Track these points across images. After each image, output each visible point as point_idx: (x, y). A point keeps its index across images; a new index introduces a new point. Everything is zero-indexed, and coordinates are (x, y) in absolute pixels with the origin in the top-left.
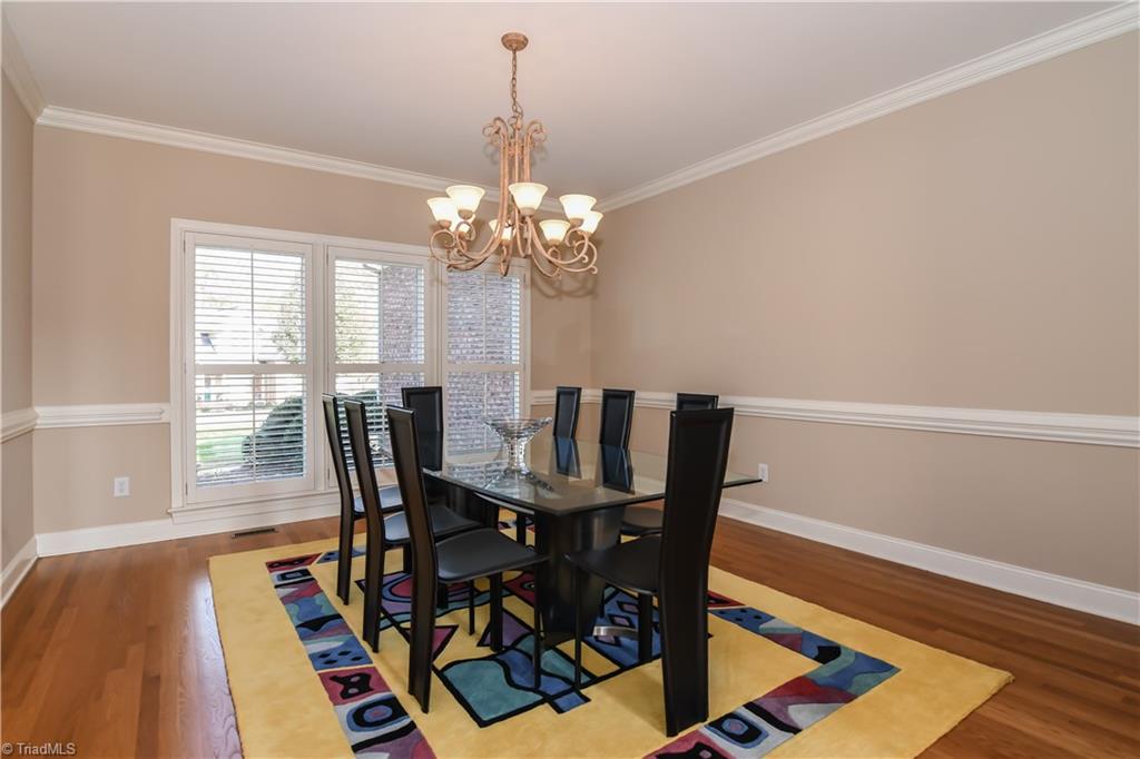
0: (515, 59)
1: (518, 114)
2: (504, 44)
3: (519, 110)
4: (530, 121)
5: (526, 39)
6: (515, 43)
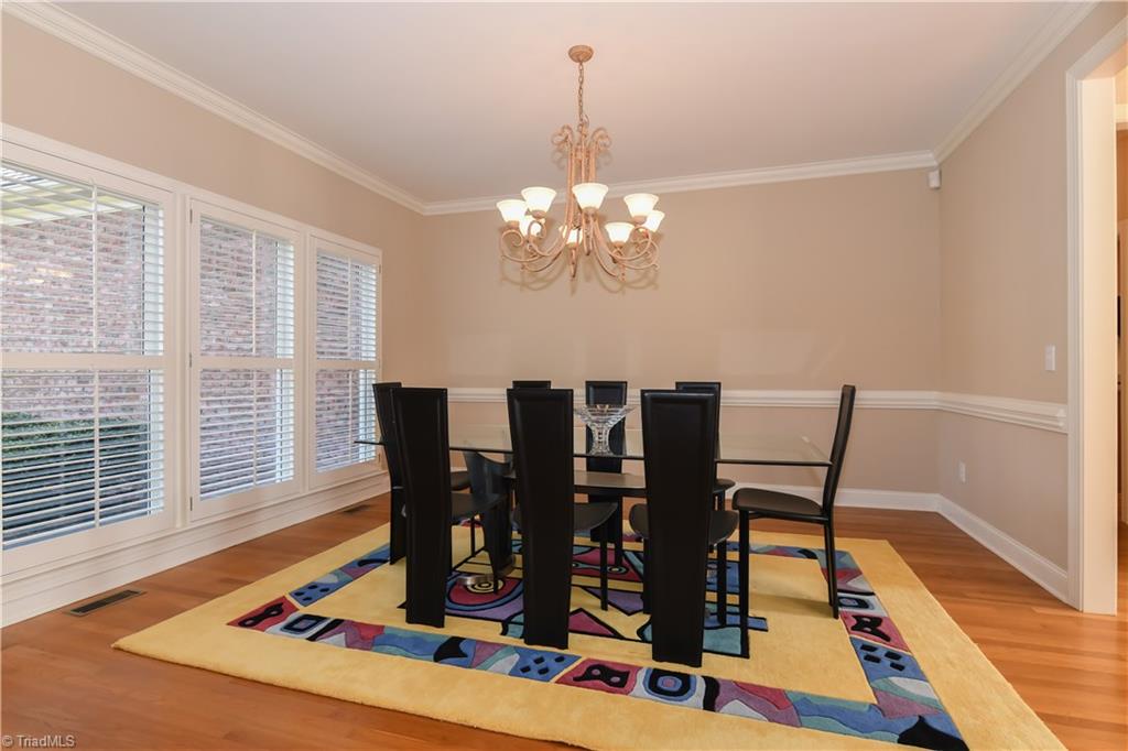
0: (581, 71)
1: (583, 124)
2: (571, 57)
3: (585, 118)
4: (594, 130)
5: (591, 50)
6: (581, 55)
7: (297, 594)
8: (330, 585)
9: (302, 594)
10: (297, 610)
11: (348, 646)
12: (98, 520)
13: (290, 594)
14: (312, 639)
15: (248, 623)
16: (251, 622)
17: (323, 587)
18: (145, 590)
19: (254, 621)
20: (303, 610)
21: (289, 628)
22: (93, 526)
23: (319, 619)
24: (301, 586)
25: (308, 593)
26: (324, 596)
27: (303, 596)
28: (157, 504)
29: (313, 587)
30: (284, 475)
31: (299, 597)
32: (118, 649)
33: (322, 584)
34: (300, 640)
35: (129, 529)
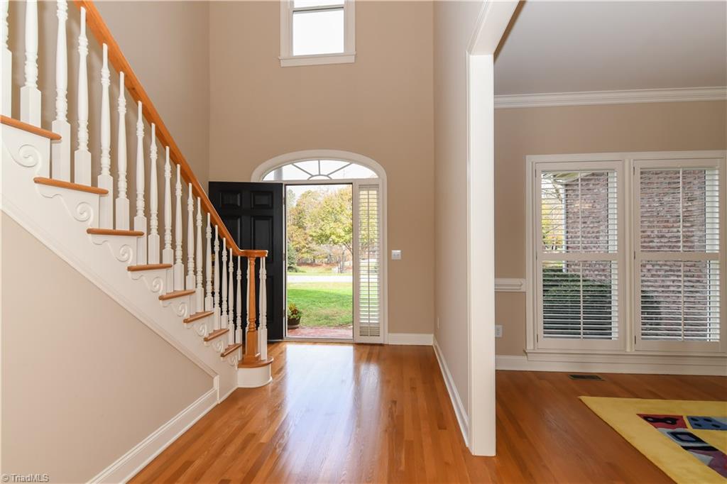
7: (692, 419)
8: (722, 424)
9: (697, 420)
10: (687, 428)
11: (710, 465)
12: (581, 336)
13: (688, 417)
14: (686, 448)
15: (649, 419)
16: (651, 420)
17: (714, 423)
18: (604, 379)
19: (655, 420)
20: (690, 429)
21: (674, 435)
22: (580, 338)
23: (698, 440)
24: (699, 415)
25: (700, 422)
26: (712, 429)
27: (696, 422)
28: (614, 335)
29: (708, 420)
30: (711, 337)
31: (691, 421)
32: (580, 400)
33: (715, 421)
34: (677, 445)
35: (598, 344)
